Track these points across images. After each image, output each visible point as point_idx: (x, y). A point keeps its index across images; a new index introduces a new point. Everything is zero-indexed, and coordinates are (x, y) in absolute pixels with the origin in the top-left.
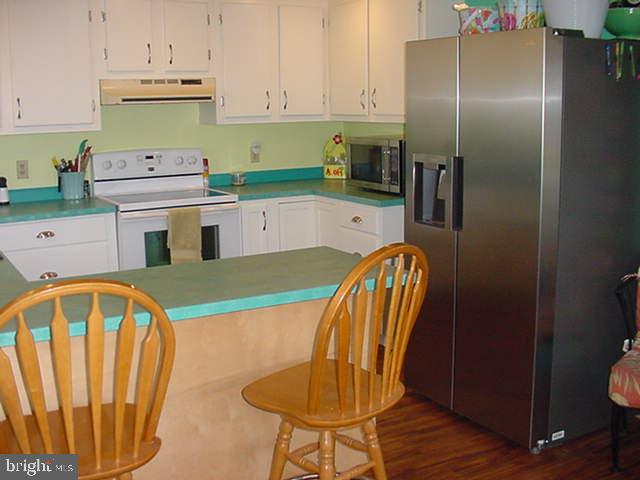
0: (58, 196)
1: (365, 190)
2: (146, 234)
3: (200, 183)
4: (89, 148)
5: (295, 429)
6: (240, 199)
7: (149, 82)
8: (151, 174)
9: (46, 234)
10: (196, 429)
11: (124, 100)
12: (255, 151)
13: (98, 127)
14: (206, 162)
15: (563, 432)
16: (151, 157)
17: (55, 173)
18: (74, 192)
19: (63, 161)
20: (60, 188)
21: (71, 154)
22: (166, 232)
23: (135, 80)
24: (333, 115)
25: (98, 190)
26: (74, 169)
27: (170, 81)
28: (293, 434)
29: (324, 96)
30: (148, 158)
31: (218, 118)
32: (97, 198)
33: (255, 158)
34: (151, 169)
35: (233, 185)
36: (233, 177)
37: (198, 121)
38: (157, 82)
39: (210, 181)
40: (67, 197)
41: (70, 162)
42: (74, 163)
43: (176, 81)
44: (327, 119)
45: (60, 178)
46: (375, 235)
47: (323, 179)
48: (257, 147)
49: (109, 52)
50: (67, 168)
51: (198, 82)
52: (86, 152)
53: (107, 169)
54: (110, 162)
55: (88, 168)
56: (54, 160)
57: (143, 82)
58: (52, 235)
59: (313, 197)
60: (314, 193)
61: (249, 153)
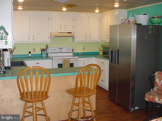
0: (41, 56)
1: (106, 57)
2: (58, 64)
3: (71, 54)
4: (48, 46)
5: (76, 98)
6: (79, 58)
7: (60, 33)
8: (61, 52)
9: (38, 63)
10: (58, 98)
11: (55, 36)
12: (84, 48)
13: (49, 42)
14: (73, 50)
15: (138, 107)
16: (61, 48)
17: (41, 51)
18: (44, 55)
19: (42, 49)
20: (41, 54)
21: (44, 47)
22: (62, 64)
23: (57, 32)
24: (101, 40)
25: (49, 55)
26: (45, 50)
27: (65, 33)
28: (76, 99)
29: (99, 36)
30: (60, 48)
31: (75, 41)
32: (49, 57)
33: (84, 49)
34: (61, 51)
35: (79, 55)
36: (79, 53)
37: (71, 41)
38: (62, 33)
39: (74, 54)
40: (43, 56)
41: (44, 49)
42: (45, 49)
43: (66, 33)
44: (99, 41)
45: (42, 52)
46: (106, 66)
47: (99, 54)
48: (84, 47)
49: (52, 26)
50: (43, 50)
51: (71, 33)
52: (47, 47)
53: (51, 50)
54: (52, 49)
55: (47, 50)
56: (41, 48)
57: (59, 33)
58: (39, 63)
59: (95, 58)
60: (95, 57)
61: (82, 48)
